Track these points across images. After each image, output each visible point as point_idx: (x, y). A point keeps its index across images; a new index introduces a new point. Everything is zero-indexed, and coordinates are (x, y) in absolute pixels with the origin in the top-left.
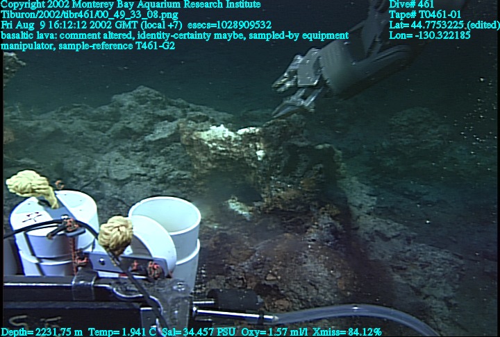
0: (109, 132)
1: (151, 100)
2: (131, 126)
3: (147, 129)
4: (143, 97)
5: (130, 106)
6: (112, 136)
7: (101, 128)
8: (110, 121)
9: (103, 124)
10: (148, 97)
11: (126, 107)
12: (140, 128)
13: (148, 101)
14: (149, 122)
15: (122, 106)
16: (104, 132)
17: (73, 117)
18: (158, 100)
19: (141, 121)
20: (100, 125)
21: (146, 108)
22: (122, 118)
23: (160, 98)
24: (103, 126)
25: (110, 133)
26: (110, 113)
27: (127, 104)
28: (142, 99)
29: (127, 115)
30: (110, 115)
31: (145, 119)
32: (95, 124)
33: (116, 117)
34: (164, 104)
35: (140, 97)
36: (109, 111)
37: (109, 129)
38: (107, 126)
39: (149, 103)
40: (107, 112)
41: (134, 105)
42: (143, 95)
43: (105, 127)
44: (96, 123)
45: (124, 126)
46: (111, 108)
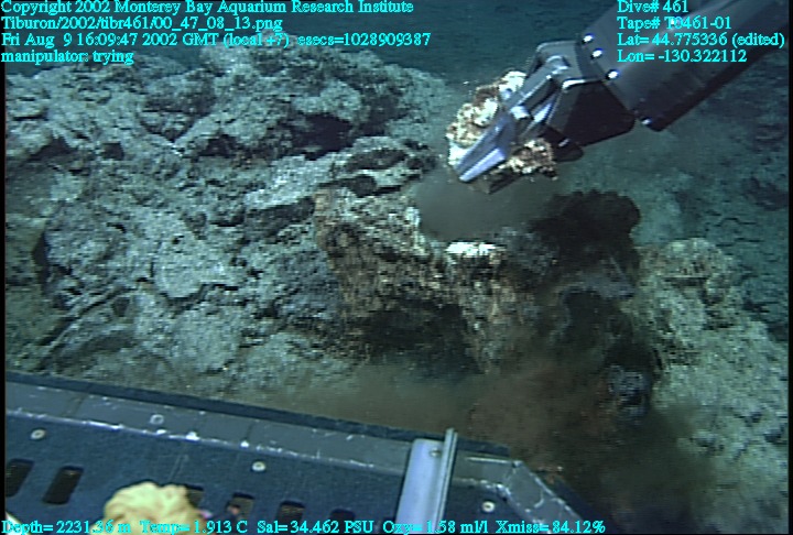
0: (183, 142)
1: (290, 66)
2: (235, 129)
3: (272, 137)
4: (271, 57)
5: (239, 79)
6: (187, 152)
7: (164, 129)
8: (188, 114)
9: (172, 121)
10: (284, 58)
11: (230, 79)
12: (256, 137)
13: (283, 68)
14: (279, 122)
15: (220, 75)
16: (172, 140)
17: (111, 85)
18: (307, 66)
19: (261, 118)
20: (164, 124)
21: (277, 85)
22: (216, 106)
23: (312, 63)
24: (168, 125)
25: (182, 146)
26: (189, 96)
27: (233, 71)
28: (268, 62)
29: (229, 101)
30: (190, 101)
31: (269, 113)
32: (153, 118)
33: (201, 104)
34: (321, 76)
35: (262, 58)
36: (186, 90)
37: (183, 133)
38: (179, 127)
39: (284, 72)
40: (181, 94)
41: (248, 77)
42: (270, 52)
43: (174, 130)
44: (155, 115)
45: (218, 132)
46: (194, 83)
